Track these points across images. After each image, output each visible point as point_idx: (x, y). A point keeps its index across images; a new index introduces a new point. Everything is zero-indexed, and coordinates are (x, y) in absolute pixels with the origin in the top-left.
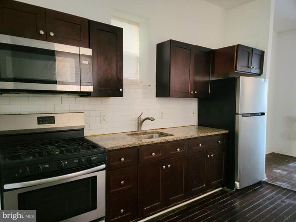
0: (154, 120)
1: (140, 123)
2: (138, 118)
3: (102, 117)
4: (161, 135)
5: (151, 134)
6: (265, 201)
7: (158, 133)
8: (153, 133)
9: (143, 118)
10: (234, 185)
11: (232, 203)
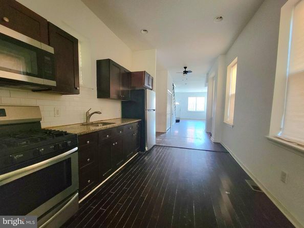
0: (101, 113)
1: (88, 116)
2: (87, 113)
3: (56, 112)
4: (104, 124)
5: (96, 124)
6: (160, 153)
7: (101, 123)
8: (98, 123)
9: (90, 112)
10: (145, 149)
11: (143, 159)
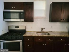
0: (45, 29)
3: (31, 27)
5: (45, 33)
7: (48, 33)
